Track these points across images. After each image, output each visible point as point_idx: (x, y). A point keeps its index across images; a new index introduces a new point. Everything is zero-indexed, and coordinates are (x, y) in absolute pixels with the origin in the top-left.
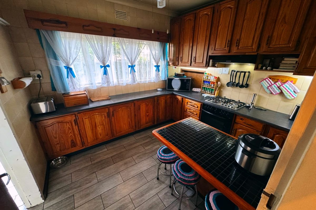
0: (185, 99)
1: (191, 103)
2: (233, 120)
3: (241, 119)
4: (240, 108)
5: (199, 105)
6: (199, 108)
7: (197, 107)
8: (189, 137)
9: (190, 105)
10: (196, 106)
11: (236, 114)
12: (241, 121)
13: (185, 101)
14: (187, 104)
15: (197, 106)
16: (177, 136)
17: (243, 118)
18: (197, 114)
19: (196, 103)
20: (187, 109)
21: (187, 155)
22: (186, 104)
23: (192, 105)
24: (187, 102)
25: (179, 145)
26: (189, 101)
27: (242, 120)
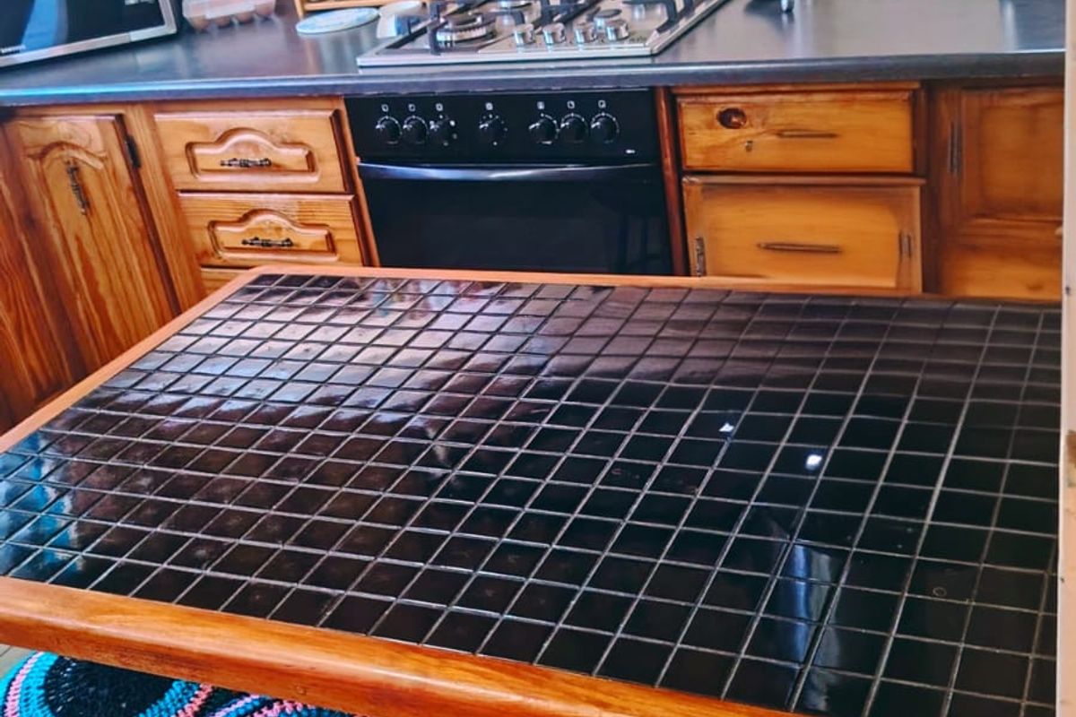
0: (153, 126)
1: (222, 139)
2: (668, 161)
3: (726, 119)
4: (683, 24)
5: (314, 127)
6: (331, 171)
7: (311, 163)
8: (285, 447)
9: (226, 167)
10: (294, 156)
11: (668, 89)
12: (727, 134)
13: (159, 147)
14: (194, 168)
15: (300, 153)
16: (150, 489)
17: (737, 102)
18: (329, 237)
19: (281, 118)
20: (213, 224)
21: (311, 621)
22: (180, 169)
23: (246, 166)
24: (190, 146)
25: (198, 563)
26: (205, 129)
27: (737, 126)
